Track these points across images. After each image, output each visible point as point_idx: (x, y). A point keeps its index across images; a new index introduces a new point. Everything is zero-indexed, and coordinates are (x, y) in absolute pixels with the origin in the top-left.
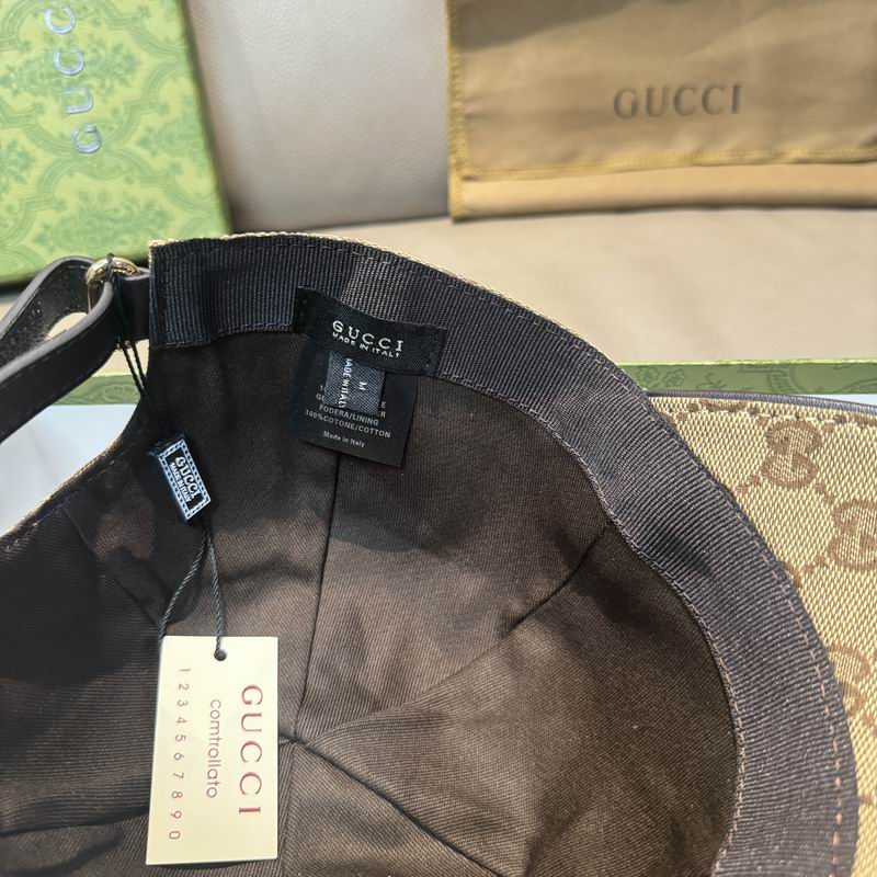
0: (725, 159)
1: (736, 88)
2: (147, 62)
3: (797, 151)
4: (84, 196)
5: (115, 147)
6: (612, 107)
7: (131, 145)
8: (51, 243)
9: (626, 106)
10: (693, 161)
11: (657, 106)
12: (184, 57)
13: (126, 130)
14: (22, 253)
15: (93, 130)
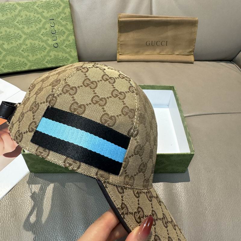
0: (165, 54)
1: (167, 42)
2: (67, 33)
3: (177, 53)
4: (55, 55)
5: (60, 47)
6: (145, 44)
7: (63, 47)
8: (48, 63)
9: (148, 44)
10: (159, 54)
12: (73, 32)
13: (63, 44)
14: (43, 64)
15: (57, 44)
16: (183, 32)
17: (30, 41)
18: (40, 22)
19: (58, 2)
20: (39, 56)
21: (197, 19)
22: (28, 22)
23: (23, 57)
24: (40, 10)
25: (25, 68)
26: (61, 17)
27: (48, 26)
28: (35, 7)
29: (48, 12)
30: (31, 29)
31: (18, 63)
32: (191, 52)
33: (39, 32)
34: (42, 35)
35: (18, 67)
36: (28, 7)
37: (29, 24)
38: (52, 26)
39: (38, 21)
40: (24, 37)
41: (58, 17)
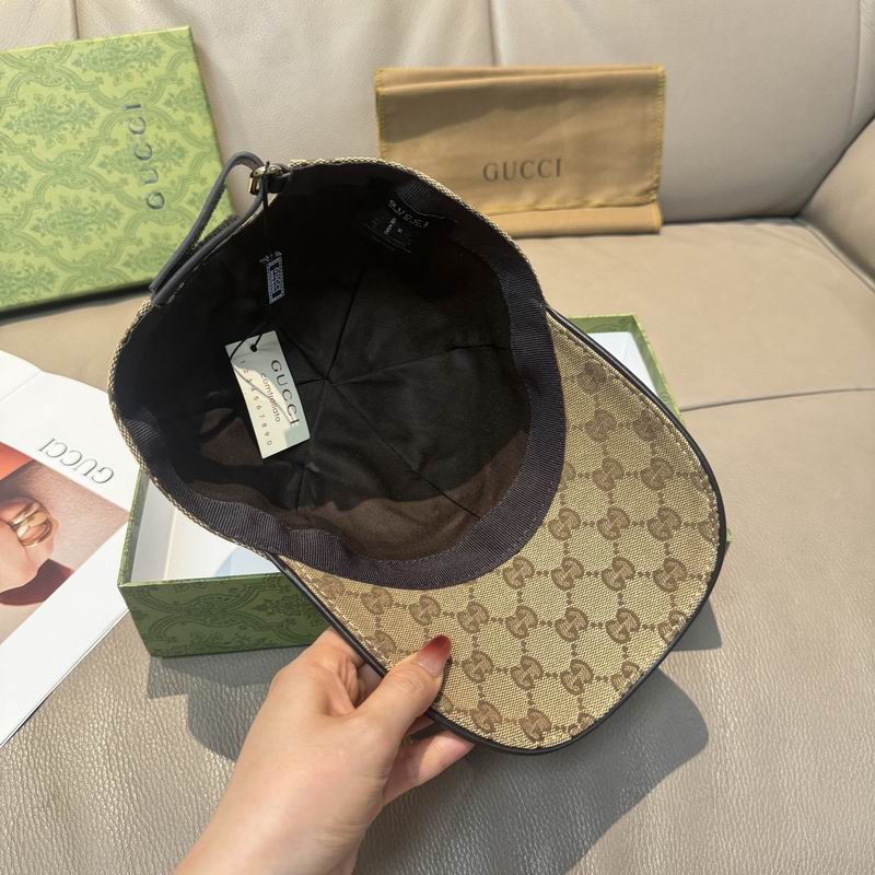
0: (554, 206)
1: (558, 161)
2: (192, 151)
3: (597, 200)
4: (155, 237)
5: (173, 205)
6: (482, 174)
7: (183, 203)
8: (134, 266)
9: (490, 174)
10: (534, 208)
11: (509, 174)
12: (215, 148)
13: (180, 194)
14: (115, 273)
15: (159, 194)
16: (616, 122)
17: (61, 190)
18: (92, 118)
19: (149, 43)
20: (97, 244)
21: (660, 70)
22: (47, 120)
23: (41, 252)
24: (89, 77)
25: (48, 289)
26: (165, 97)
27: (120, 131)
28: (68, 65)
29: (117, 82)
30: (58, 147)
31: (23, 274)
32: (647, 191)
33: (90, 156)
34: (102, 165)
35: (25, 290)
36: (40, 68)
37: (53, 127)
38: (134, 132)
39: (85, 115)
40: (36, 176)
41: (155, 97)
